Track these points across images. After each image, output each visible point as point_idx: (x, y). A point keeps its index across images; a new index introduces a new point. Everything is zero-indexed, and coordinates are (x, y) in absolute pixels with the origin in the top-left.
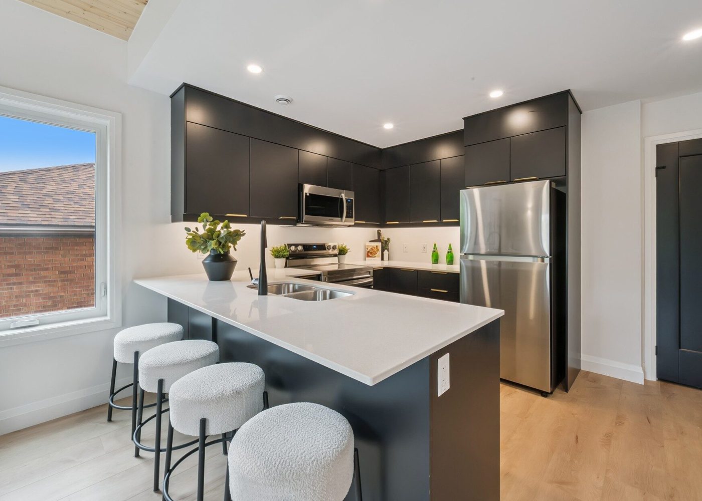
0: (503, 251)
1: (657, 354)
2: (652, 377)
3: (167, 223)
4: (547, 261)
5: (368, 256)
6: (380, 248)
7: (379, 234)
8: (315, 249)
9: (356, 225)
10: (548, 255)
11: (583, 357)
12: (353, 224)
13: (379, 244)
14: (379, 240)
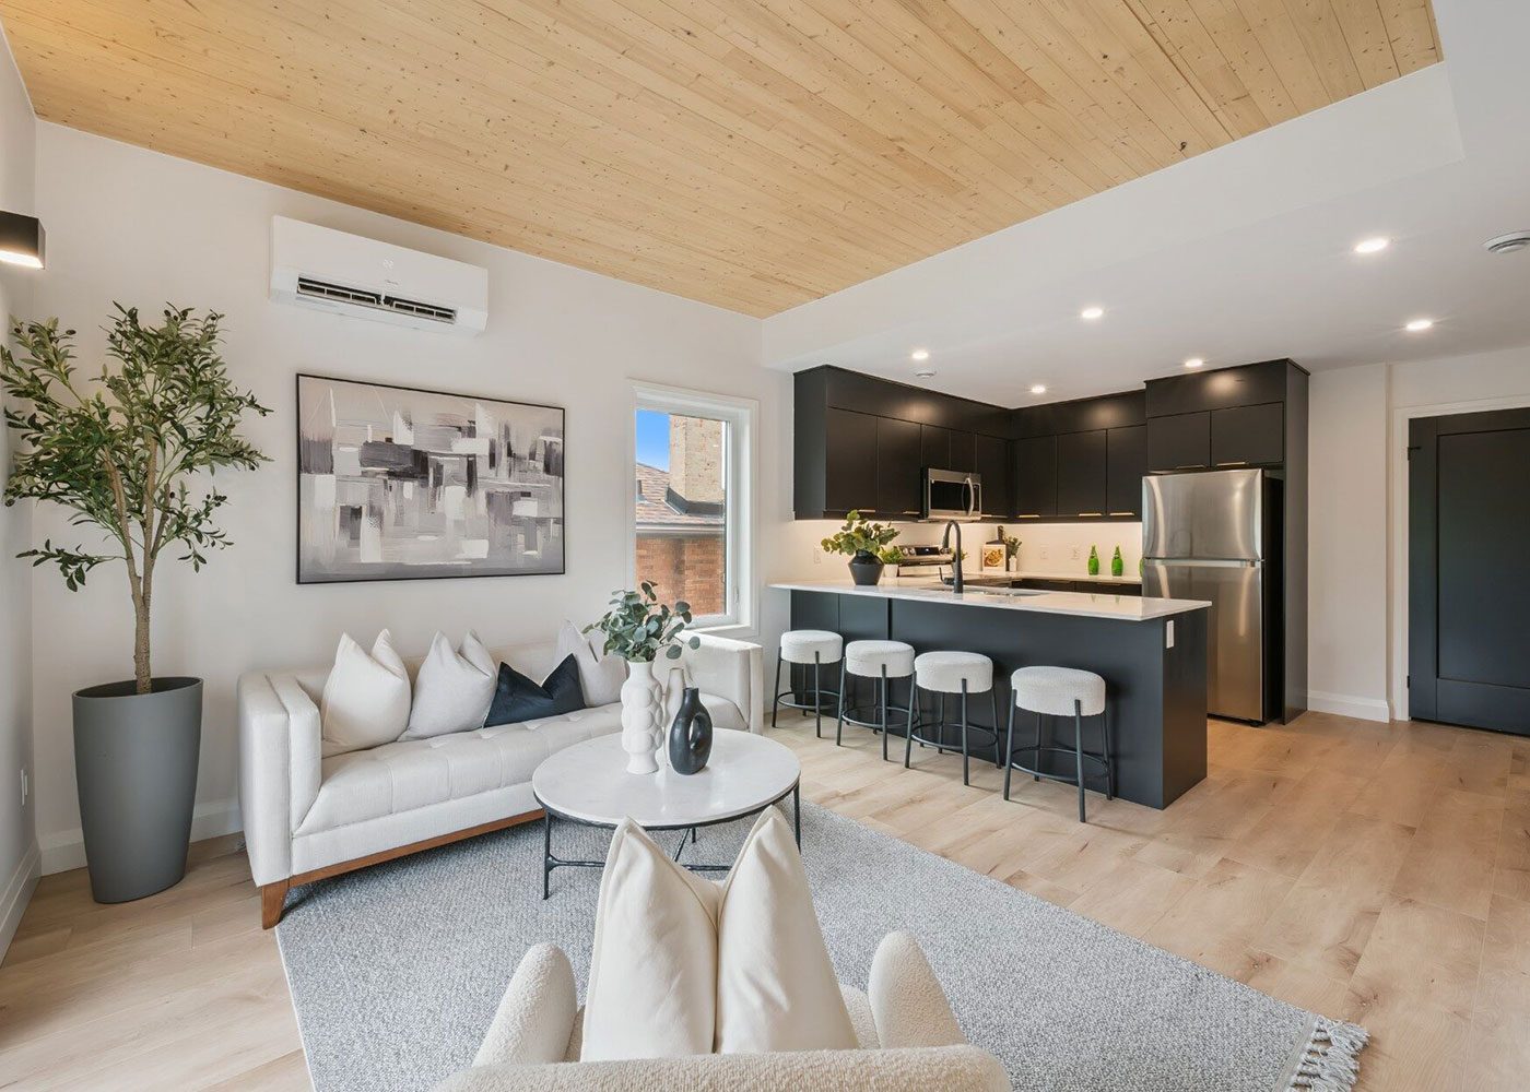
0: (1195, 554)
1: (1409, 686)
2: (1403, 714)
3: (791, 520)
4: (1258, 565)
5: (986, 565)
6: (1004, 553)
7: (1001, 531)
8: (927, 554)
9: (983, 520)
10: (1260, 556)
11: (1311, 694)
12: (979, 518)
13: (1003, 547)
14: (1001, 541)
